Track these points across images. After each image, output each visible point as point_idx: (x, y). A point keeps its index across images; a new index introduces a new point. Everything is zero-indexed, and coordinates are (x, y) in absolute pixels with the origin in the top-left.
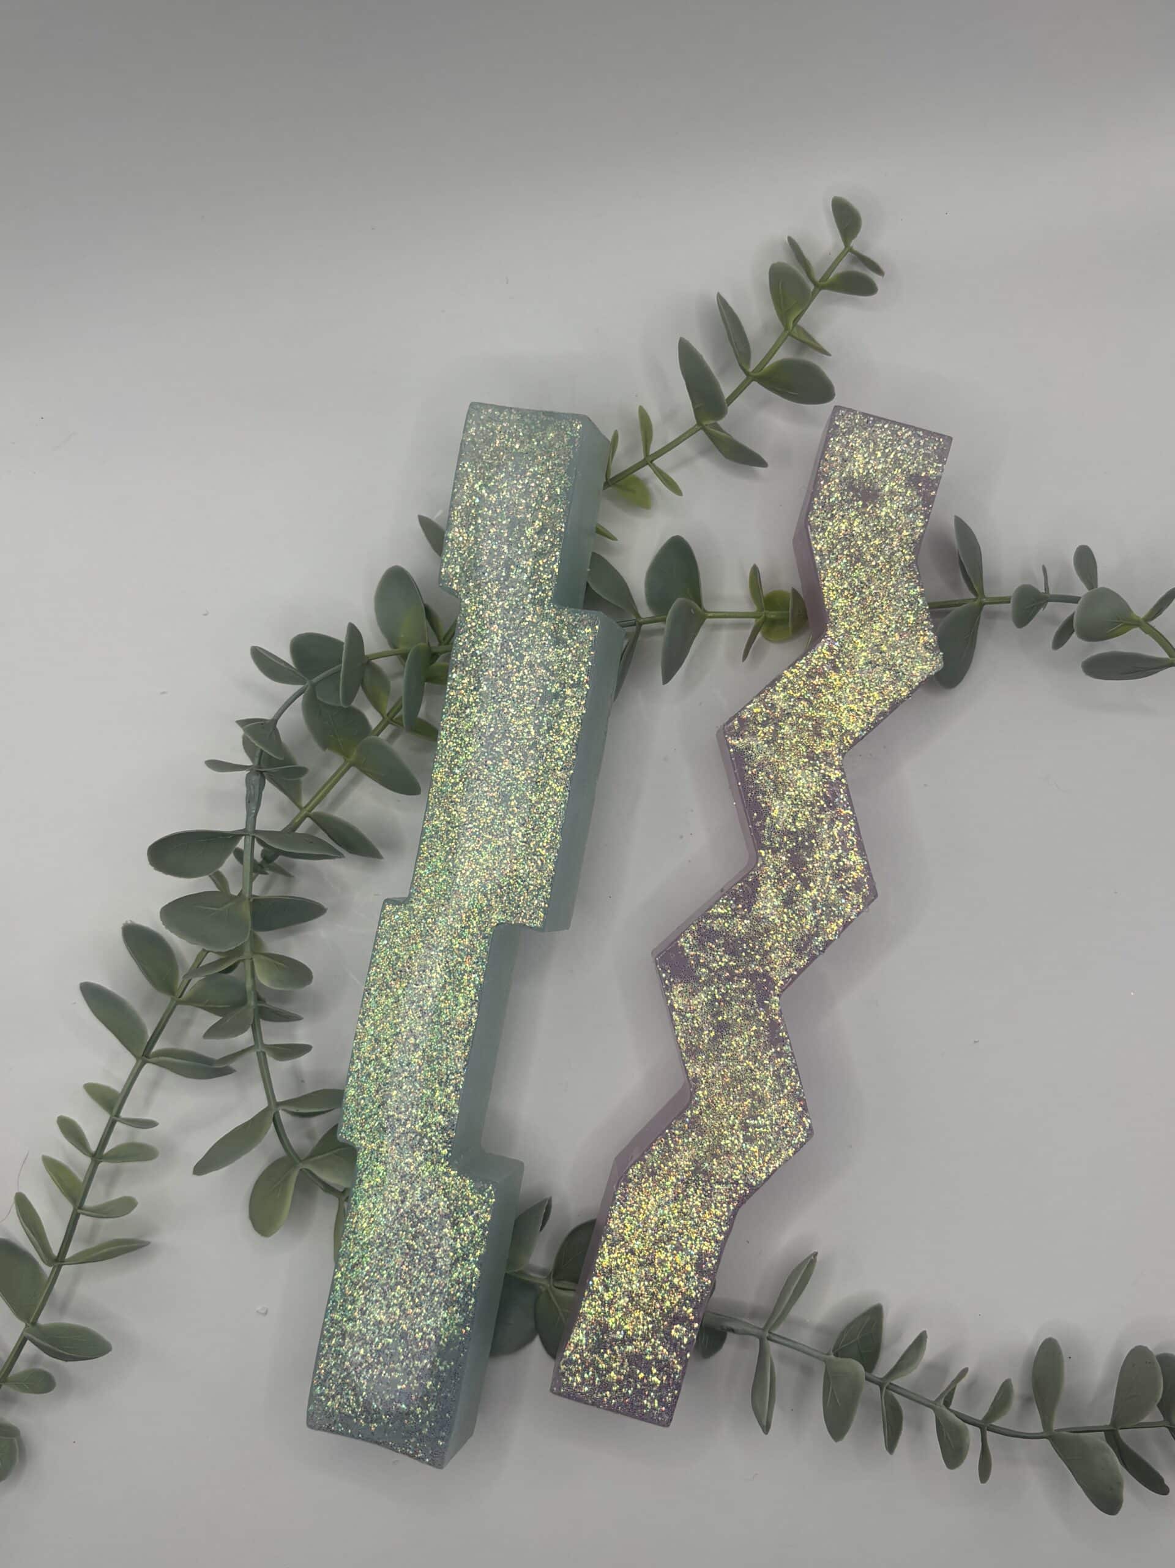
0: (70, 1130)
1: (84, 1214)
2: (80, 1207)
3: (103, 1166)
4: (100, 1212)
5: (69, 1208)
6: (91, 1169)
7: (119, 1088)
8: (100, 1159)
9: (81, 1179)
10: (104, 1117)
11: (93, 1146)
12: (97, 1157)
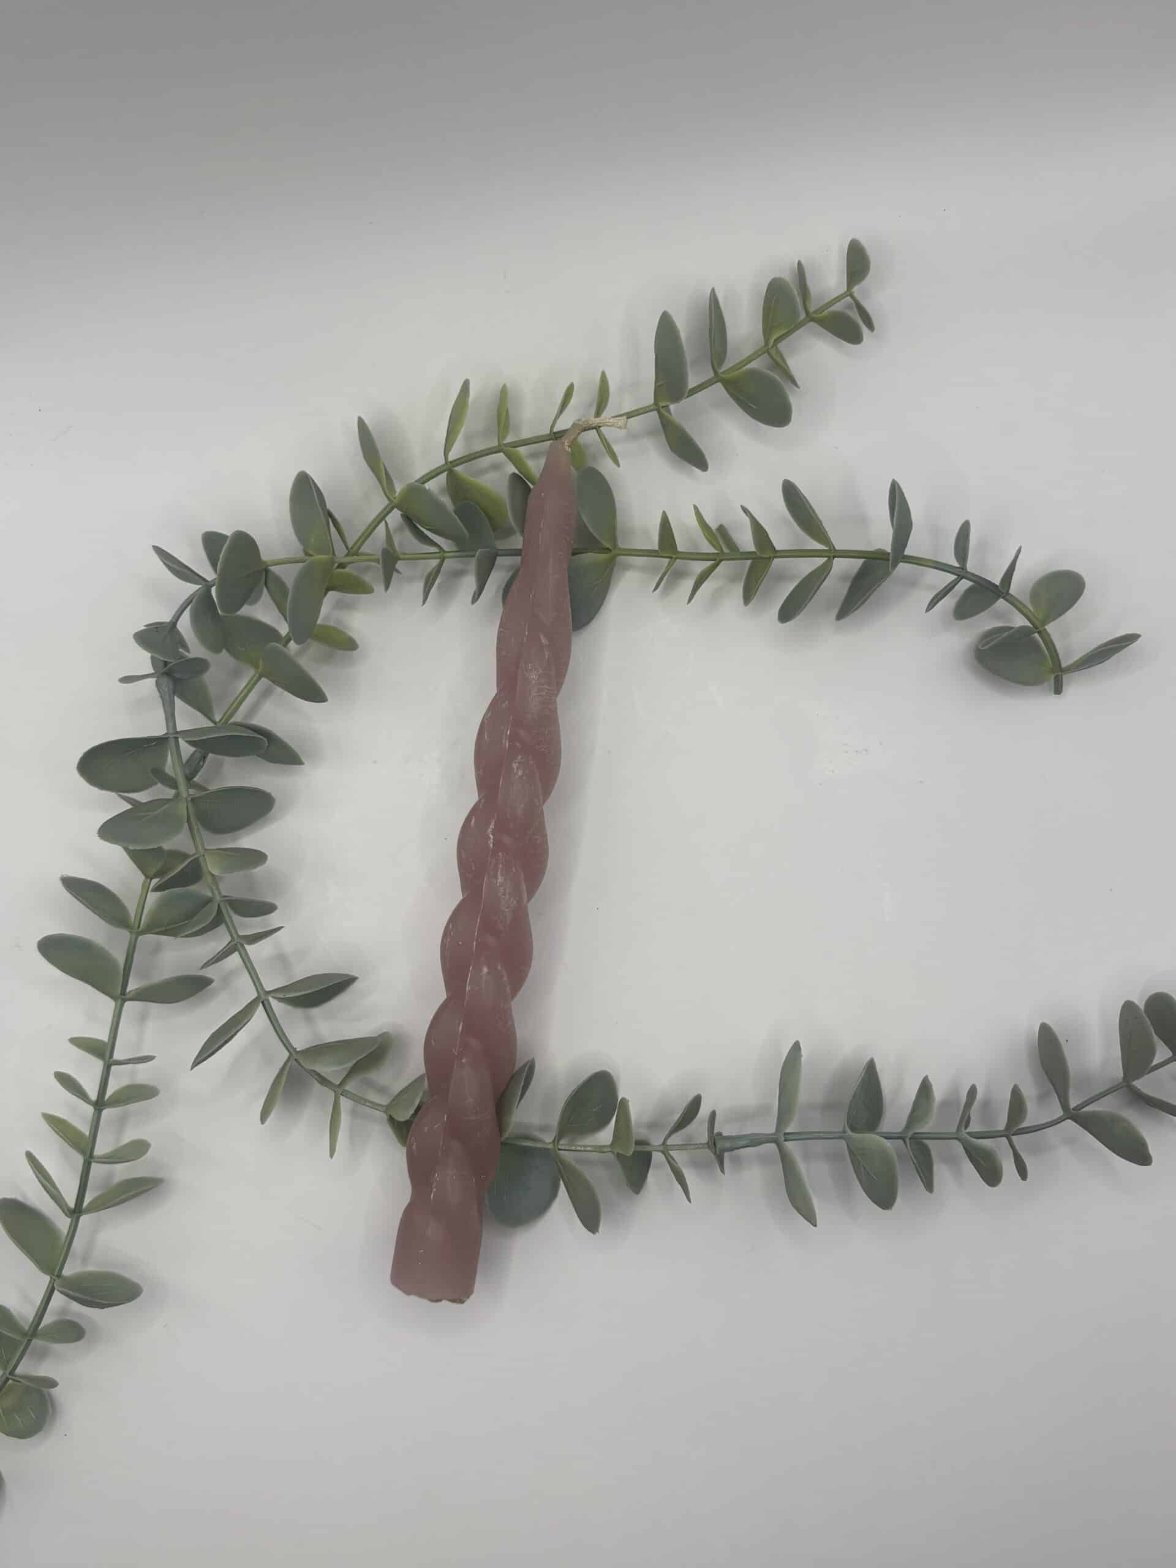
0: (66, 1081)
1: (94, 1162)
2: (91, 1156)
3: (106, 1113)
4: (113, 1158)
5: (79, 1160)
6: (96, 1116)
7: (103, 1035)
8: (104, 1105)
9: (86, 1130)
10: (98, 1065)
11: (93, 1096)
12: (99, 1105)
